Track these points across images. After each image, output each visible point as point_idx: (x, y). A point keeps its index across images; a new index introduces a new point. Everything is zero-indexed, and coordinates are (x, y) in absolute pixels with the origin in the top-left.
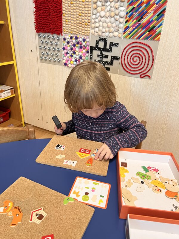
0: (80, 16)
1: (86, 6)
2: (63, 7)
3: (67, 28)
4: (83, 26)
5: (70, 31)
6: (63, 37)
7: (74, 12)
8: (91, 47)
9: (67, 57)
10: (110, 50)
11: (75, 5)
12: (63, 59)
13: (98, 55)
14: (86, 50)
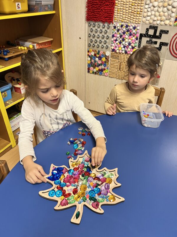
3: (118, 17)
4: (135, 15)
5: (121, 20)
6: (114, 25)
7: (127, 2)
8: (141, 34)
9: (115, 44)
10: (159, 37)
12: (112, 46)
13: (147, 42)
14: (135, 37)
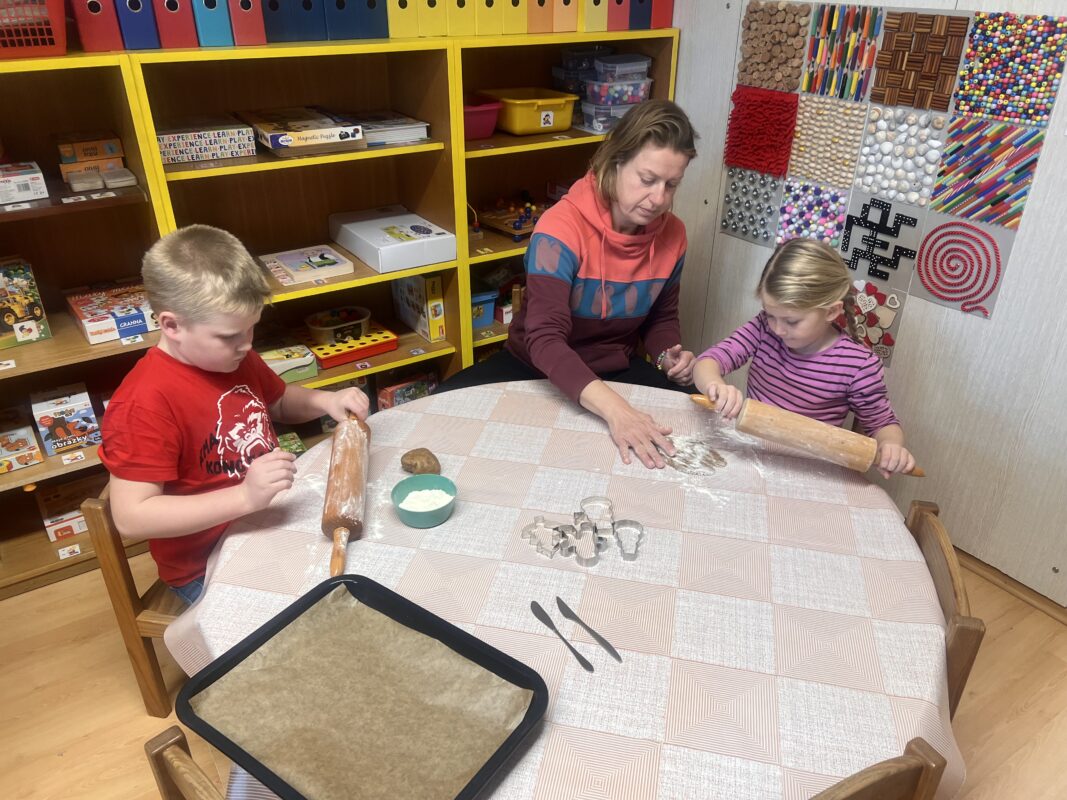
0: (834, 143)
1: (852, 125)
2: (799, 119)
3: (800, 165)
4: (838, 166)
5: (804, 172)
6: (787, 184)
7: (822, 133)
8: (850, 218)
9: (786, 230)
10: (894, 233)
11: (826, 118)
12: (778, 235)
13: (865, 239)
14: (836, 222)
